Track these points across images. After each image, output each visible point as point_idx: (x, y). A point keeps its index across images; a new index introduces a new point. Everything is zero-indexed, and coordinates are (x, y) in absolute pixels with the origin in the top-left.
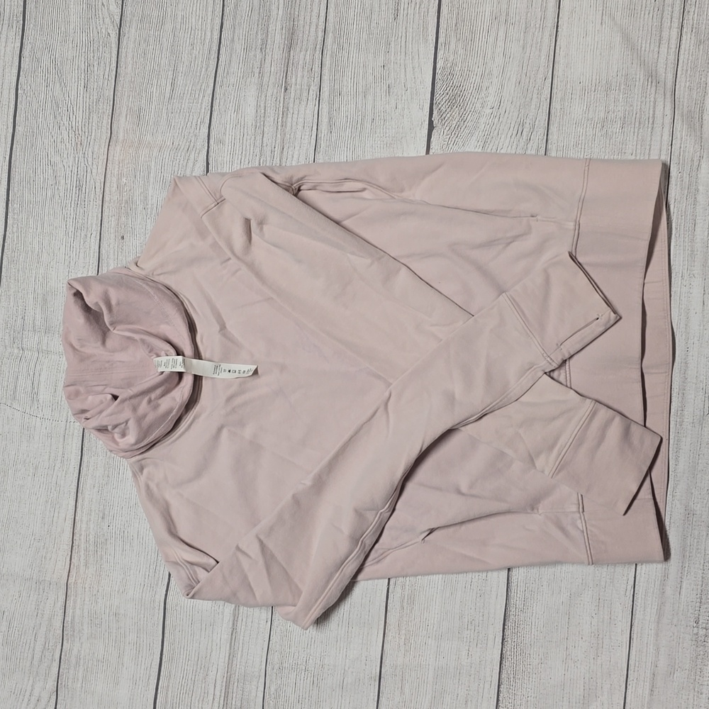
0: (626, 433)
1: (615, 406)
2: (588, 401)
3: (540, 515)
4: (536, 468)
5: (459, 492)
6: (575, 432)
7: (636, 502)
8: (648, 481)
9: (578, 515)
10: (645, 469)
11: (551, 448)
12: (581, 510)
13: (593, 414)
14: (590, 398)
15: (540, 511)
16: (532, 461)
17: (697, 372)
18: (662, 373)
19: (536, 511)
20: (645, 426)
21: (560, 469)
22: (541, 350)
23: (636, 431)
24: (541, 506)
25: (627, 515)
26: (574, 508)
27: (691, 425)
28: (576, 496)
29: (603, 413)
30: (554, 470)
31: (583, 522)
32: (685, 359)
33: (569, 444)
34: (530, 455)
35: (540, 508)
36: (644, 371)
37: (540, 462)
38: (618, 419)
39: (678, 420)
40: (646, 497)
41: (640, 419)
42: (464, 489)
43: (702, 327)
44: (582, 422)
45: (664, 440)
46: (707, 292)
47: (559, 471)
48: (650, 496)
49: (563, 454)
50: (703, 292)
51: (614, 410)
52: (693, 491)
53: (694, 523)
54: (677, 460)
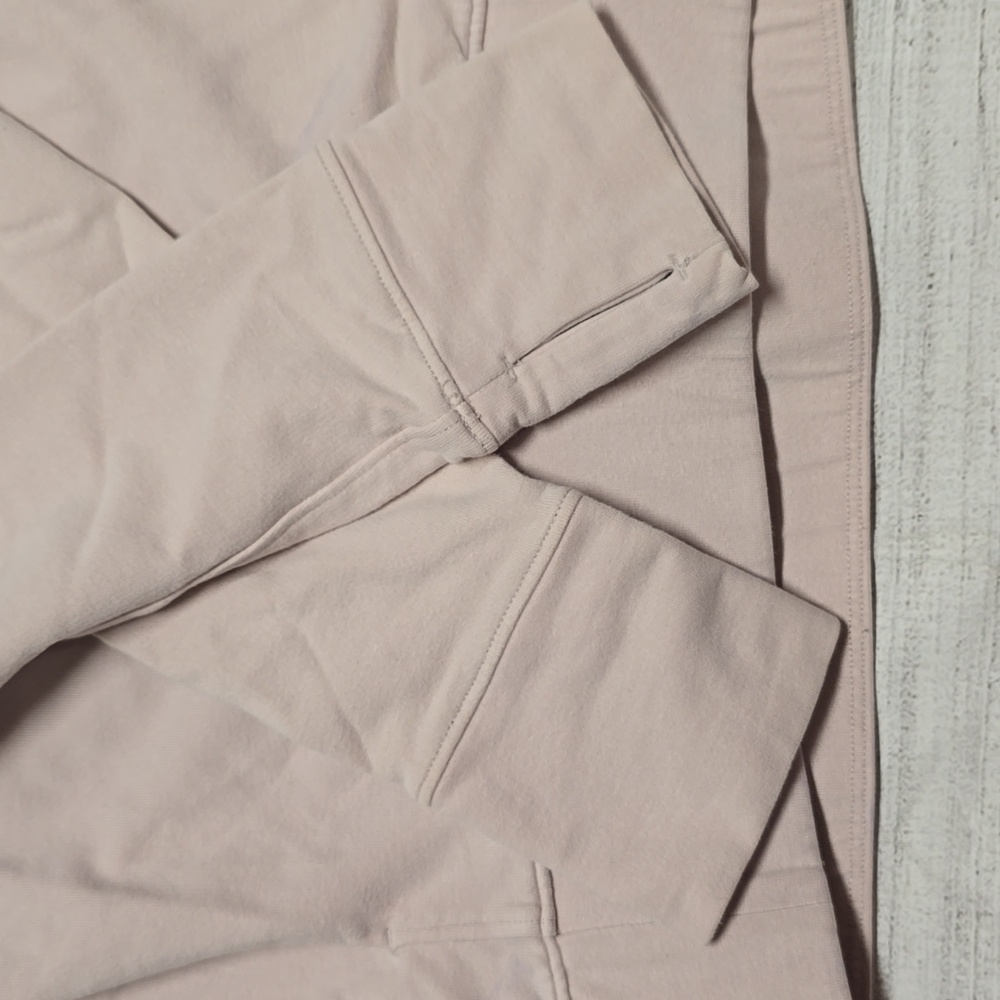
0: (707, 610)
1: (662, 511)
2: (551, 493)
3: (394, 952)
4: (369, 769)
5: (88, 880)
6: (508, 622)
7: (756, 886)
8: (800, 794)
9: (537, 949)
10: (787, 754)
11: (421, 687)
12: (546, 927)
13: (573, 544)
14: (558, 483)
15: (395, 939)
16: (352, 743)
17: (970, 367)
18: (835, 374)
19: (377, 938)
20: (779, 582)
21: (457, 767)
22: (437, 368)
23: (744, 601)
24: (395, 920)
25: (725, 941)
26: (520, 923)
27: (958, 568)
28: (526, 874)
29: (612, 537)
30: (433, 775)
31: (558, 976)
32: (922, 319)
33: (486, 669)
34: (344, 723)
35: (393, 926)
36: (766, 370)
37: (381, 746)
38: (670, 557)
39: (905, 553)
40: (799, 863)
41: (759, 557)
42: (107, 865)
43: (982, 191)
44: (530, 579)
45: (854, 634)
46: (992, 60)
47: (456, 778)
48: (814, 860)
49: (467, 708)
50: (977, 63)
51: (656, 525)
52: (973, 824)
53: (982, 947)
54: (908, 710)
